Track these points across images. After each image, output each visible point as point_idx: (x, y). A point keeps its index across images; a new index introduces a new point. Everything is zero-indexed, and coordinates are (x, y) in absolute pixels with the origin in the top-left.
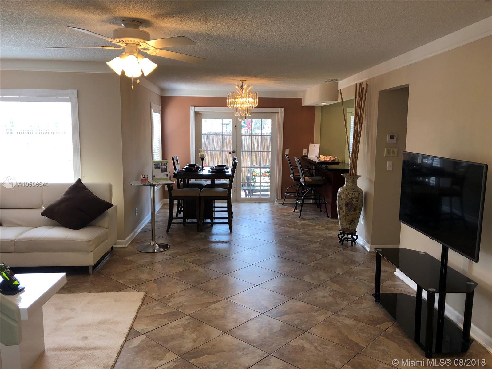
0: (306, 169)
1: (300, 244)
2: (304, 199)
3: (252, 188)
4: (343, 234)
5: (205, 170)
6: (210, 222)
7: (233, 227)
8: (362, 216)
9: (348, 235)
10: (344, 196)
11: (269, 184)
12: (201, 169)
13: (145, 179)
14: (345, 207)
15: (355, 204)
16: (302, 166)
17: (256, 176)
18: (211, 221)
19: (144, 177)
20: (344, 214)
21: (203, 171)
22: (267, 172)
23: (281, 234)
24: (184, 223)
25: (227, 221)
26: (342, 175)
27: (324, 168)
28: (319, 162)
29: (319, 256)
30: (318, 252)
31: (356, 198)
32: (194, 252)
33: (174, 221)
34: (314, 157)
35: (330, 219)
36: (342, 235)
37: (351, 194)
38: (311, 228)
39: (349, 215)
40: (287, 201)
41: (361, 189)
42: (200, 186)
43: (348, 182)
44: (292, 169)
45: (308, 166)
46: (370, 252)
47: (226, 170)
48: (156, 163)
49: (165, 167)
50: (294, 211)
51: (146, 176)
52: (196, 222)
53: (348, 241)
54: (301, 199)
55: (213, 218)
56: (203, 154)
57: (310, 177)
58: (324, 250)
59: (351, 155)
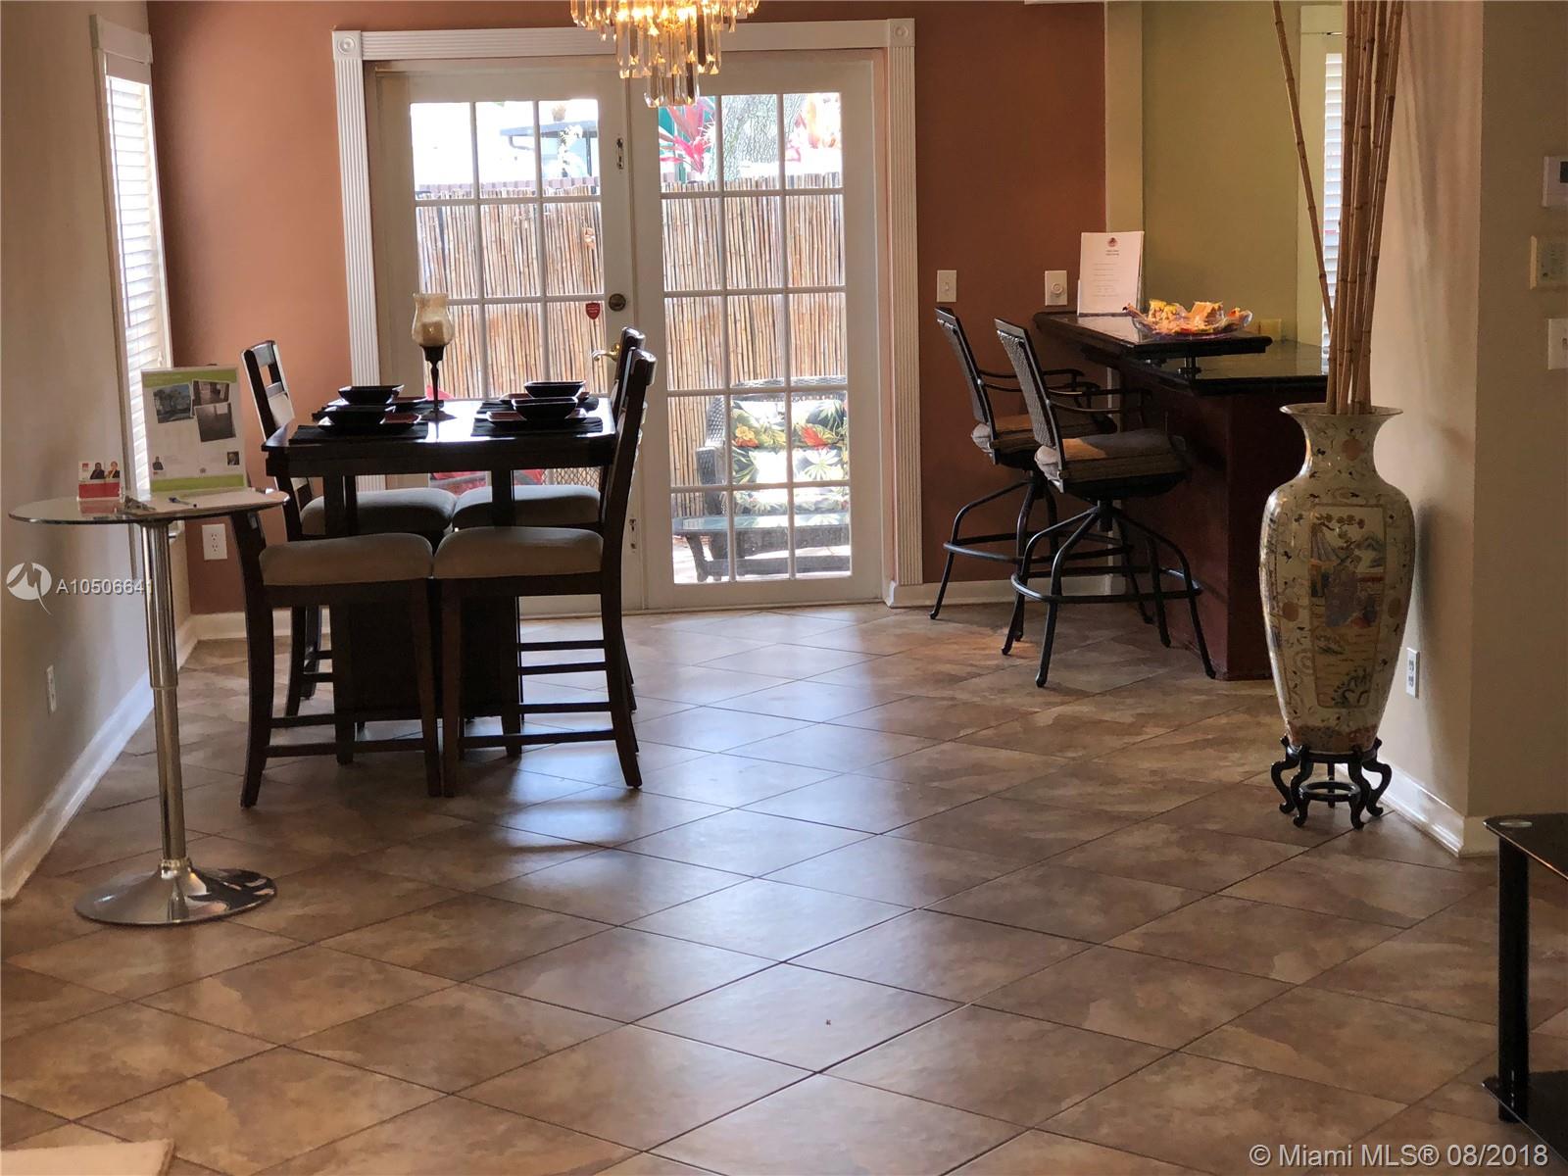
0: (1065, 387)
1: (1052, 836)
2: (1062, 571)
3: (741, 522)
4: (1305, 759)
5: (451, 417)
6: (502, 733)
7: (645, 757)
8: (1409, 651)
9: (1331, 762)
10: (1298, 537)
11: (839, 496)
12: (426, 413)
13: (106, 483)
14: (1313, 605)
15: (1364, 580)
16: (1043, 375)
17: (758, 447)
18: (504, 732)
19: (98, 474)
20: (1307, 643)
21: (442, 424)
22: (824, 422)
23: (935, 784)
24: (345, 749)
25: (603, 722)
26: (1284, 409)
27: (1176, 375)
28: (1143, 342)
29: (1167, 896)
30: (1160, 873)
31: (1373, 543)
32: (427, 909)
33: (279, 739)
34: (1113, 315)
35: (1221, 686)
36: (1297, 770)
37: (1340, 521)
38: (1113, 742)
39: (1333, 646)
40: (959, 592)
41: (1398, 493)
42: (426, 520)
43: (1319, 451)
44: (983, 393)
45: (1075, 373)
46: (1464, 858)
47: (582, 411)
48: (167, 388)
49: (222, 408)
50: (1006, 651)
51: (107, 468)
52: (421, 736)
53: (1332, 801)
54: (1048, 574)
55: (513, 711)
56: (436, 319)
57: (1093, 438)
58: (1196, 862)
59: (1332, 293)
